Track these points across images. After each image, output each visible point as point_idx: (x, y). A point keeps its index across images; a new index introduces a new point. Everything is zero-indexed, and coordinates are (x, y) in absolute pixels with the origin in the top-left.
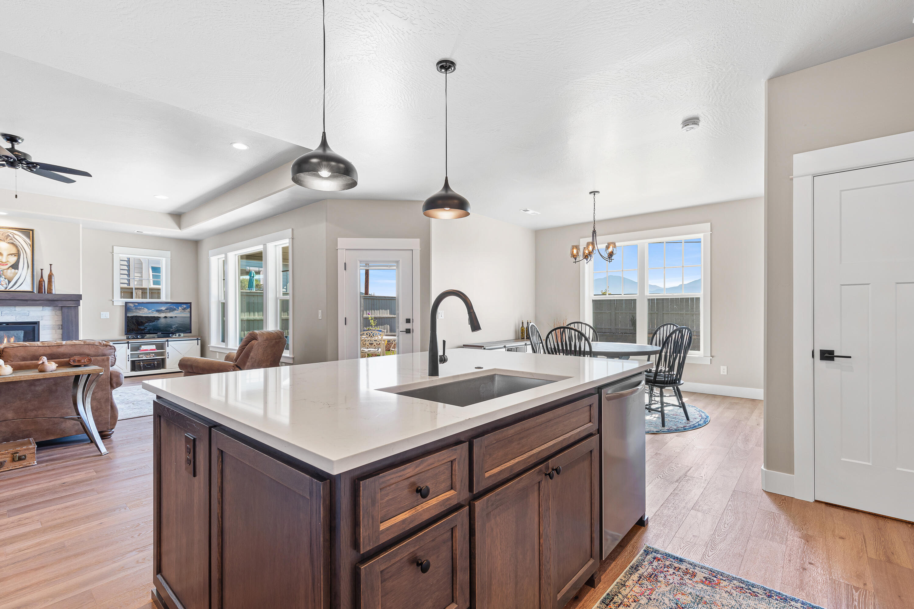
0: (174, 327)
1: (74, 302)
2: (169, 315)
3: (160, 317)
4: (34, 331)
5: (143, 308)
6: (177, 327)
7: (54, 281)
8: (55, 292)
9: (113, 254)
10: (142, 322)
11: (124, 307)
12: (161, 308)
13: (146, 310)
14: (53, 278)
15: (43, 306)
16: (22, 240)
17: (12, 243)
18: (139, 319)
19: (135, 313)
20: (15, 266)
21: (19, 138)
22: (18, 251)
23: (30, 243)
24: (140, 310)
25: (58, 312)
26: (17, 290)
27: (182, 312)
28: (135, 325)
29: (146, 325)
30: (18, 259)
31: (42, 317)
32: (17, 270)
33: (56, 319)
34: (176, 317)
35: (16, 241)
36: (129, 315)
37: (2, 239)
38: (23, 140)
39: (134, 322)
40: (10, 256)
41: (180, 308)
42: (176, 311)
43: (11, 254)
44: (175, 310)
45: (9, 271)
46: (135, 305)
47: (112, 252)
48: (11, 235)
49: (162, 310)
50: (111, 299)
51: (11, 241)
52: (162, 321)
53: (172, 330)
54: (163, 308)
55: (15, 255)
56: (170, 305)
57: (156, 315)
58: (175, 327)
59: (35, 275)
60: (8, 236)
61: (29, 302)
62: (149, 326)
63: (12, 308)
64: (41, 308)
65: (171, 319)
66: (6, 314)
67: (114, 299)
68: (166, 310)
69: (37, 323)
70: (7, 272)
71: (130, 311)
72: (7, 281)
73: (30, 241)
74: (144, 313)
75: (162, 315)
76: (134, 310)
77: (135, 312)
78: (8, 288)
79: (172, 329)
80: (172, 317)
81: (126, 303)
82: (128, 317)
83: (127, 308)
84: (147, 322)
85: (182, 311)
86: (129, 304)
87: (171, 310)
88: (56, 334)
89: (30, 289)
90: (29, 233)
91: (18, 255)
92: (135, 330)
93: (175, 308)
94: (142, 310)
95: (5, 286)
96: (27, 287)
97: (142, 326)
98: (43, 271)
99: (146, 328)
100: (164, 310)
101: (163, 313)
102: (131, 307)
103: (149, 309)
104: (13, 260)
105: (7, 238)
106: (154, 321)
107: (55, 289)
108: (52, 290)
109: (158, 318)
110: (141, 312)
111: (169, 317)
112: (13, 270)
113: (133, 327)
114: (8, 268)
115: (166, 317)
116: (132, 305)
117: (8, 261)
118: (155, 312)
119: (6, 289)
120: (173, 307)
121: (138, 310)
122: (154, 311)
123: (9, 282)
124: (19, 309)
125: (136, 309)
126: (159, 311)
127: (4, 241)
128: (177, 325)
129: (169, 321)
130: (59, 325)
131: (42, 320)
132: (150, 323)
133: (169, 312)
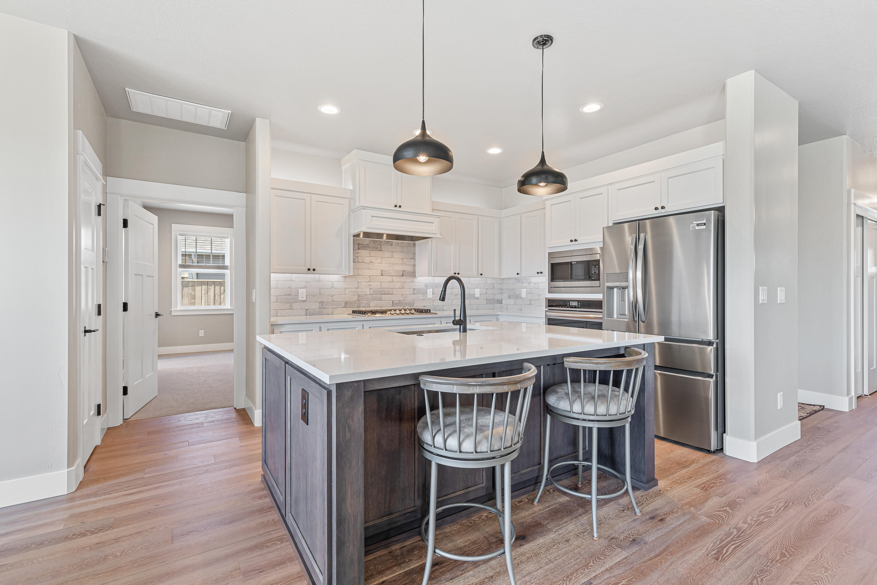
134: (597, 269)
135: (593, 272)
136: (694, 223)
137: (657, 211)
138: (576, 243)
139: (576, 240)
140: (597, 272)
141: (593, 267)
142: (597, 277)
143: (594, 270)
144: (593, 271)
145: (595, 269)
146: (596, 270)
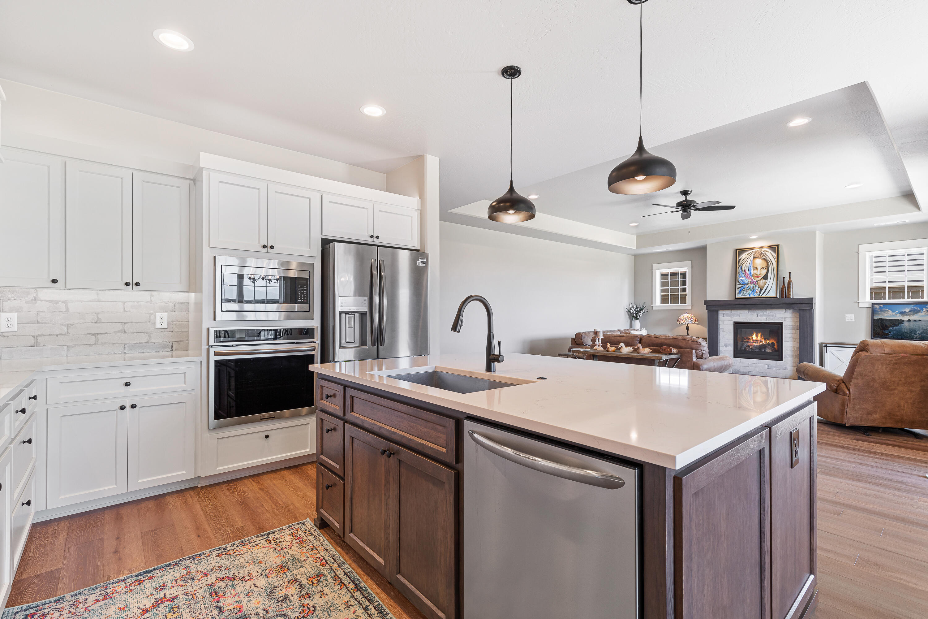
0: (918, 332)
1: (807, 305)
2: (913, 318)
3: (903, 321)
4: (779, 329)
5: (887, 310)
6: (921, 333)
7: (792, 287)
8: (793, 296)
9: (859, 253)
10: (886, 326)
11: (871, 309)
12: (905, 310)
13: (890, 312)
14: (791, 284)
15: (786, 309)
16: (770, 255)
17: (764, 259)
18: (884, 322)
19: (880, 316)
20: (765, 277)
21: (688, 191)
22: (768, 264)
23: (776, 256)
24: (885, 313)
25: (797, 314)
26: (766, 296)
27: (926, 315)
28: (880, 329)
29: (890, 329)
30: (767, 271)
31: (785, 318)
32: (766, 280)
33: (796, 321)
34: (920, 320)
35: (766, 256)
36: (875, 318)
37: (758, 257)
38: (691, 191)
39: (880, 325)
40: (763, 270)
41: (924, 310)
42: (920, 314)
43: (763, 268)
44: (919, 311)
45: (761, 281)
46: (880, 307)
47: (857, 251)
48: (763, 253)
49: (905, 312)
50: (856, 300)
51: (763, 257)
52: (906, 324)
53: (915, 336)
54: (907, 310)
55: (766, 268)
56: (913, 306)
57: (899, 317)
58: (920, 333)
59: (779, 283)
60: (762, 253)
61: (773, 306)
62: (894, 330)
63: (764, 311)
64: (784, 311)
65: (914, 323)
66: (760, 315)
67: (860, 300)
68: (910, 311)
69: (781, 324)
70: (760, 282)
71: (876, 314)
72: (760, 289)
73: (776, 255)
74: (889, 315)
75: (906, 318)
76: (880, 313)
77: (879, 314)
78: (760, 296)
79: (916, 334)
80: (915, 321)
81: (873, 305)
82: (874, 320)
83: (873, 310)
84: (891, 326)
85: (927, 313)
86: (875, 305)
87: (915, 312)
88: (795, 333)
89: (774, 295)
90: (775, 248)
91: (767, 268)
92: (880, 335)
93: (919, 310)
94: (887, 312)
95: (758, 293)
96: (772, 294)
97: (887, 330)
98: (785, 278)
99: (890, 333)
100: (907, 312)
101: (907, 315)
102: (877, 308)
103: (893, 311)
104: (764, 272)
105: (761, 256)
106: (898, 325)
107: (793, 294)
108: (790, 295)
109: (901, 322)
110: (886, 315)
111: (912, 320)
112: (764, 280)
113: (879, 330)
114: (761, 279)
115: (909, 321)
116: (877, 307)
117: (761, 274)
118: (899, 315)
119: (759, 296)
120: (917, 309)
121: (883, 312)
122: (897, 313)
123: (761, 290)
124: (769, 312)
125: (881, 311)
126: (903, 313)
127: (759, 258)
128: (921, 331)
129: (912, 324)
130: (797, 326)
131: (785, 321)
132: (894, 327)
133: (913, 314)
134: (305, 289)
135: (300, 293)
136: (420, 260)
137: (370, 239)
138: (271, 251)
139: (272, 247)
140: (305, 293)
141: (300, 286)
142: (305, 300)
143: (301, 291)
144: (299, 291)
145: (302, 289)
146: (304, 291)
